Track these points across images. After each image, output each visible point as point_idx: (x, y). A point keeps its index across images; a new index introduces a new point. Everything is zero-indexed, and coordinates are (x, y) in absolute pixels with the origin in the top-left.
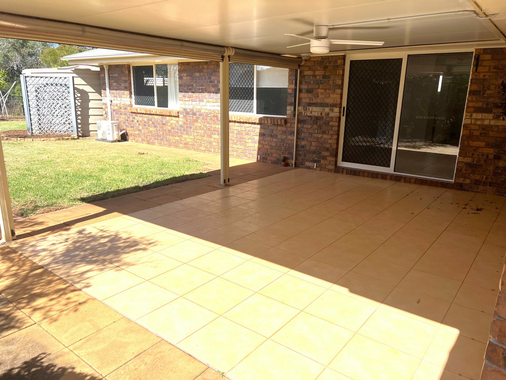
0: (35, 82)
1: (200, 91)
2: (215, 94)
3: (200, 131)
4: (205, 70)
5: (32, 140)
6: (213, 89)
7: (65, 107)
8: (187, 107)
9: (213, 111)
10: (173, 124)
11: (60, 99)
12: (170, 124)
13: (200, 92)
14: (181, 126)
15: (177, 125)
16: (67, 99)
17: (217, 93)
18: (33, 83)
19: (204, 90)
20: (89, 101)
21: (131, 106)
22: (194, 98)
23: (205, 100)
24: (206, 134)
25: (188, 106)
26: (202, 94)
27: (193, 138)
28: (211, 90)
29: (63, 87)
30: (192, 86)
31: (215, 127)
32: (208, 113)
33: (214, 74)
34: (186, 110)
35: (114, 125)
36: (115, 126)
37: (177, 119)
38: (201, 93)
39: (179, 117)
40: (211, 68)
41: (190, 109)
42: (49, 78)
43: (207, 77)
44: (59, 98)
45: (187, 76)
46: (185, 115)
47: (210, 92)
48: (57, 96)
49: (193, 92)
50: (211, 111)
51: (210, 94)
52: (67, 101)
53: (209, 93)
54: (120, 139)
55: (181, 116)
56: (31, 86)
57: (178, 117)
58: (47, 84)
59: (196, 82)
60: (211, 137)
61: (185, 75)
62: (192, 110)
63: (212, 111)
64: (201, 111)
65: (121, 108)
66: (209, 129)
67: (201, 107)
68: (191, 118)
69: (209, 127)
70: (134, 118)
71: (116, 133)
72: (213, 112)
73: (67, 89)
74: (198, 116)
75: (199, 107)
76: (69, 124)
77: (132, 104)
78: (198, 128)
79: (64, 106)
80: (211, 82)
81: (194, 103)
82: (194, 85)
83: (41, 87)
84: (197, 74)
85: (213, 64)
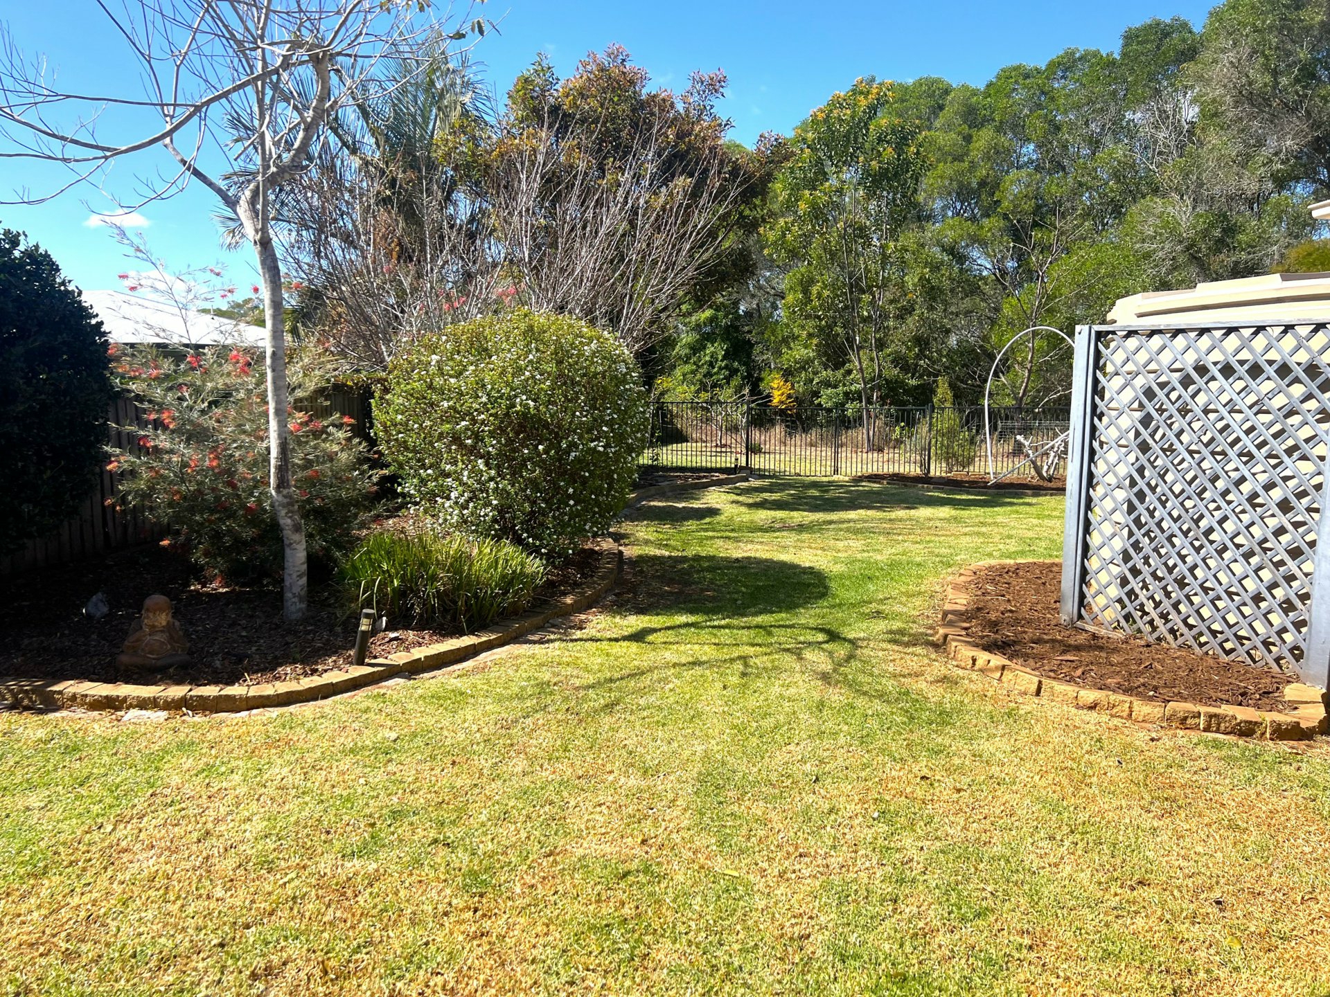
0: (1142, 357)
5: (1034, 687)
7: (1285, 506)
11: (1260, 455)
16: (1304, 458)
18: (1130, 367)
29: (1297, 380)
42: (1218, 334)
44: (1254, 451)
48: (1243, 436)
52: (1306, 467)
56: (1117, 382)
58: (1201, 370)
73: (1317, 392)
76: (1287, 606)
79: (1277, 494)
83: (1162, 386)
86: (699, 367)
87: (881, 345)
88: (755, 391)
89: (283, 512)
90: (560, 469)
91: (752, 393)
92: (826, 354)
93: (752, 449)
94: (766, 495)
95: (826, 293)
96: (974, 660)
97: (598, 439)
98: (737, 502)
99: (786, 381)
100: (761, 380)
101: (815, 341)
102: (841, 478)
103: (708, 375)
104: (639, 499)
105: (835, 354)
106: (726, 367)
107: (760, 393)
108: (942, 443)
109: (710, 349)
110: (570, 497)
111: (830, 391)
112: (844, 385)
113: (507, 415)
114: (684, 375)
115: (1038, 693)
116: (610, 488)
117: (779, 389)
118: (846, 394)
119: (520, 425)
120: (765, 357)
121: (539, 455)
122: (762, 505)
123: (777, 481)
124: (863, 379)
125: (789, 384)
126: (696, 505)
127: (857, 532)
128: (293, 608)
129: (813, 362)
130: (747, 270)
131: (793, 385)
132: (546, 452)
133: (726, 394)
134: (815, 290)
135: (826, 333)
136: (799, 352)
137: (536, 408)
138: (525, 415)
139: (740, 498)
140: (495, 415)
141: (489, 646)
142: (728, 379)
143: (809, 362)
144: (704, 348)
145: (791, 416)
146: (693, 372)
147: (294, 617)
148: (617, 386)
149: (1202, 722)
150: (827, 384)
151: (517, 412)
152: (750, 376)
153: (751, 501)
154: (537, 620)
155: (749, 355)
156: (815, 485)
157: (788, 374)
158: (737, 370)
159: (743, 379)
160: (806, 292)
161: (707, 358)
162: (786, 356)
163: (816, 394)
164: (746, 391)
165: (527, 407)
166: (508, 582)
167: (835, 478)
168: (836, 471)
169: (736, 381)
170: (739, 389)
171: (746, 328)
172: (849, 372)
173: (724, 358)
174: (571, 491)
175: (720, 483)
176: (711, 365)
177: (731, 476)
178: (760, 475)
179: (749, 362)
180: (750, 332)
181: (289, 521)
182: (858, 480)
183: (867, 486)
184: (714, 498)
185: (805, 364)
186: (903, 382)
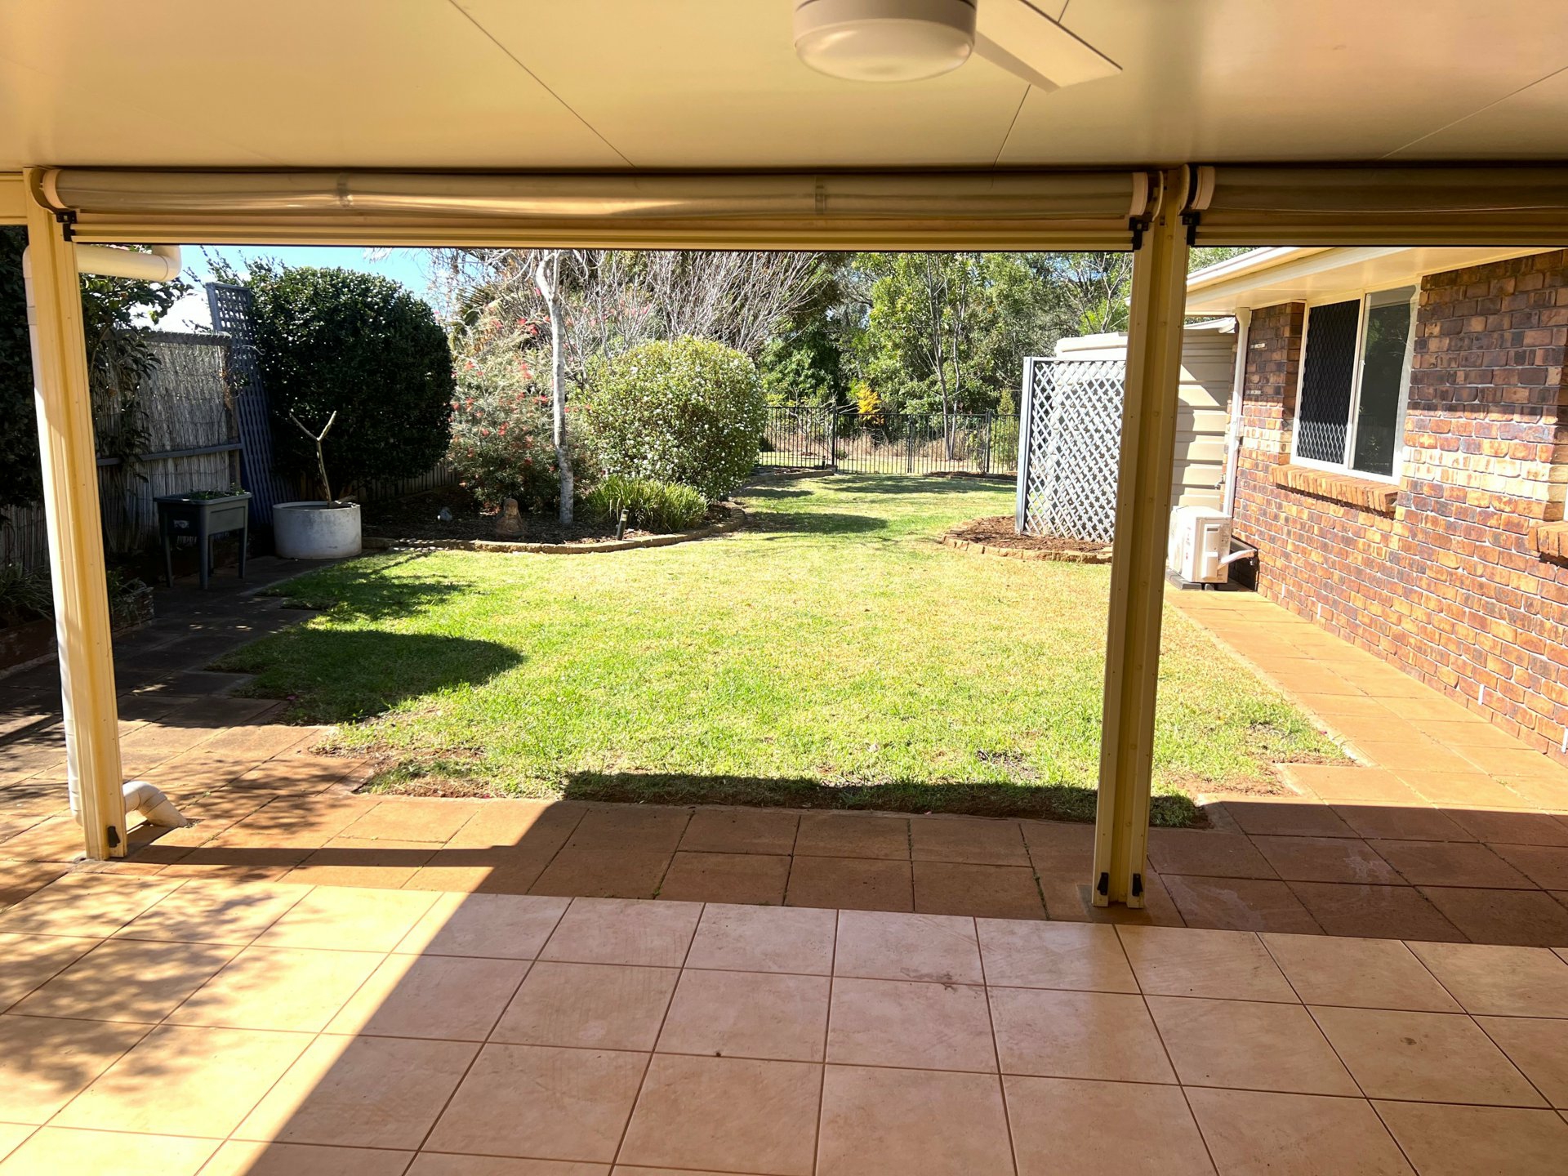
1: (1477, 402)
2: (1526, 418)
3: (1450, 593)
4: (1506, 304)
5: (981, 550)
6: (1522, 394)
8: (1422, 474)
9: (1509, 502)
10: (1373, 544)
12: (1364, 543)
13: (1474, 409)
14: (1395, 558)
15: (1384, 549)
17: (1536, 415)
19: (1490, 398)
20: (1192, 435)
21: (1283, 459)
22: (1450, 435)
23: (1486, 443)
24: (1467, 610)
25: (1428, 471)
26: (1482, 415)
27: (1424, 618)
28: (1515, 397)
30: (1452, 377)
31: (1503, 581)
32: (1491, 509)
33: (1535, 320)
34: (1419, 488)
35: (1207, 526)
36: (1208, 530)
37: (1385, 523)
38: (1479, 411)
39: (1393, 519)
40: (1529, 288)
41: (1433, 487)
43: (1508, 335)
45: (1442, 334)
46: (1413, 508)
47: (1509, 409)
49: (1451, 409)
50: (1499, 499)
51: (1510, 417)
53: (1505, 413)
54: (1224, 579)
55: (1400, 512)
57: (1389, 514)
59: (1466, 359)
60: (1483, 625)
61: (1436, 330)
62: (1437, 489)
63: (1505, 503)
64: (1465, 497)
65: (1257, 465)
66: (1481, 586)
67: (1470, 477)
68: (1429, 525)
69: (1483, 579)
70: (1280, 507)
71: (1208, 554)
72: (1507, 509)
74: (1452, 520)
75: (1461, 479)
77: (1287, 451)
78: (1443, 578)
80: (1520, 358)
81: (1448, 458)
82: (1461, 376)
84: (1476, 325)
85: (1538, 271)
86: (784, 375)
87: (964, 356)
88: (842, 400)
89: (563, 459)
90: (718, 441)
91: (839, 402)
92: (912, 364)
93: (836, 455)
94: (850, 484)
95: (909, 307)
96: (956, 544)
97: (740, 422)
98: (826, 488)
99: (873, 391)
100: (849, 389)
101: (900, 352)
102: (913, 474)
103: (795, 383)
104: (745, 485)
105: (921, 364)
106: (813, 376)
107: (846, 402)
108: (1003, 447)
109: (796, 357)
110: (722, 459)
111: (915, 401)
112: (929, 396)
113: (685, 405)
114: (770, 383)
115: (983, 552)
116: (746, 455)
117: (866, 398)
118: (931, 405)
119: (693, 411)
120: (852, 366)
121: (705, 431)
122: (847, 490)
123: (859, 476)
124: (945, 390)
125: (875, 394)
126: (791, 489)
127: (912, 503)
128: (566, 517)
129: (899, 371)
130: (835, 298)
131: (879, 396)
132: (710, 429)
133: (813, 402)
134: (899, 303)
135: (911, 343)
136: (885, 362)
137: (704, 401)
138: (695, 406)
139: (827, 486)
140: (678, 406)
141: (682, 540)
142: (815, 387)
143: (895, 372)
144: (790, 355)
145: (877, 426)
146: (779, 381)
147: (566, 522)
148: (751, 389)
149: (1052, 557)
150: (912, 395)
151: (692, 404)
152: (836, 385)
153: (836, 487)
154: (705, 532)
155: (836, 362)
156: (889, 479)
157: (874, 384)
158: (823, 380)
159: (829, 389)
160: (893, 302)
161: (794, 366)
162: (873, 366)
163: (902, 405)
164: (833, 400)
165: (698, 401)
166: (690, 506)
167: (909, 474)
168: (910, 470)
169: (822, 390)
170: (826, 398)
171: (833, 336)
172: (934, 383)
173: (811, 366)
174: (723, 454)
175: (810, 475)
176: (798, 373)
177: (822, 471)
178: (844, 472)
179: (835, 371)
180: (837, 340)
181: (566, 465)
182: (926, 476)
183: (935, 479)
184: (805, 484)
185: (892, 375)
186: (985, 393)
